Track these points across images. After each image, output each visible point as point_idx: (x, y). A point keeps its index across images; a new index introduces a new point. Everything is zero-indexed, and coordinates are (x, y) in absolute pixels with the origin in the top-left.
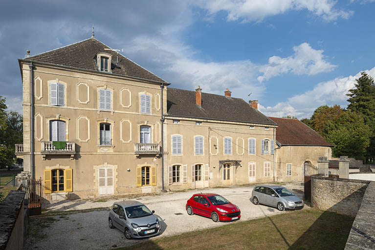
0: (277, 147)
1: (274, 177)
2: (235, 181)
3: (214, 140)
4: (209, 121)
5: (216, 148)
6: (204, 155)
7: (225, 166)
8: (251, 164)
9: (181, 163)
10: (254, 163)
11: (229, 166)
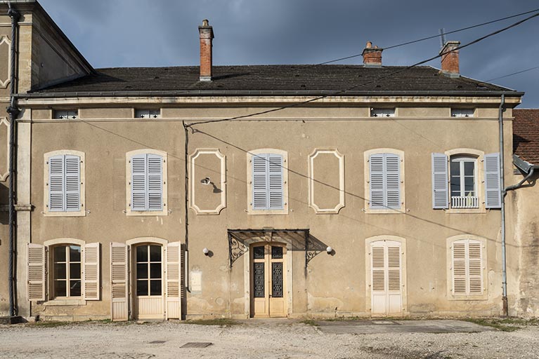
0: (519, 179)
1: (505, 299)
2: (299, 303)
3: (208, 163)
4: (181, 100)
5: (217, 191)
6: (165, 212)
7: (257, 251)
8: (378, 245)
9: (79, 237)
10: (400, 243)
11: (277, 252)
